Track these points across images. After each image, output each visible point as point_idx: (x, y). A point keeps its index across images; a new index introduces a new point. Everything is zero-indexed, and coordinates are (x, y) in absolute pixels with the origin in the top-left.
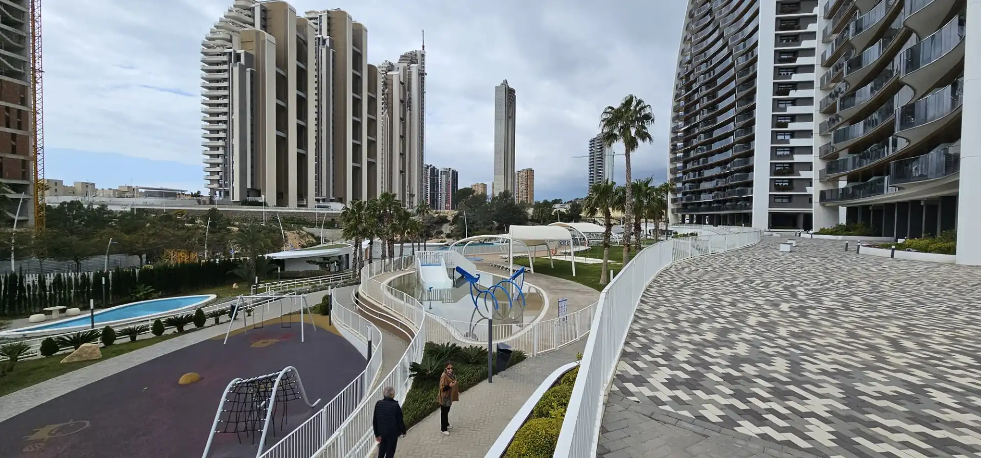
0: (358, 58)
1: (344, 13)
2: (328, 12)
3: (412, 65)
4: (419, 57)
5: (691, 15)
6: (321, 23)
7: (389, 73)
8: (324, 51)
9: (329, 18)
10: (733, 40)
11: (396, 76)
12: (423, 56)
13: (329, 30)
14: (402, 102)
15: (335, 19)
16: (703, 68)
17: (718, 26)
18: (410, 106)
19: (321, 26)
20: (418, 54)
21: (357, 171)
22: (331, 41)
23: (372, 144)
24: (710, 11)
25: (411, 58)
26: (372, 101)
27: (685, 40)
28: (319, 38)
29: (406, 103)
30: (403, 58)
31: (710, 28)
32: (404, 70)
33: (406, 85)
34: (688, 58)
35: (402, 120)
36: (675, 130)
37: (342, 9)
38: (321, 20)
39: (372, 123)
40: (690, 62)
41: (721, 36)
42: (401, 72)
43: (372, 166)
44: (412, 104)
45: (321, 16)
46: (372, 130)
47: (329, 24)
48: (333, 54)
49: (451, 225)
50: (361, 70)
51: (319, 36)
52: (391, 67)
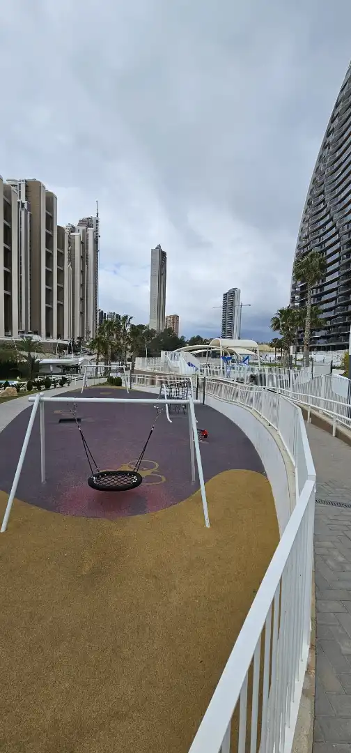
0: (50, 219)
1: (40, 183)
2: (26, 181)
3: (89, 229)
4: (94, 222)
5: (309, 203)
6: (20, 189)
7: (71, 234)
8: (23, 213)
9: (26, 186)
10: (340, 222)
11: (77, 236)
12: (97, 221)
13: (26, 196)
14: (82, 257)
15: (32, 188)
16: (318, 242)
17: (329, 212)
18: (87, 261)
19: (20, 192)
20: (93, 219)
21: (49, 310)
22: (29, 205)
23: (60, 290)
24: (323, 201)
25: (88, 223)
26: (61, 255)
27: (304, 221)
28: (19, 203)
29: (84, 258)
30: (82, 222)
31: (324, 212)
32: (83, 231)
33: (84, 244)
34: (306, 233)
35: (82, 272)
36: (294, 287)
37: (38, 180)
38: (20, 187)
39: (61, 273)
40: (307, 237)
41: (331, 219)
42: (81, 233)
43: (60, 307)
44: (89, 261)
45: (20, 184)
46: (61, 279)
47: (26, 191)
48: (30, 216)
49: (131, 352)
50: (52, 230)
51: (19, 200)
52: (73, 229)
